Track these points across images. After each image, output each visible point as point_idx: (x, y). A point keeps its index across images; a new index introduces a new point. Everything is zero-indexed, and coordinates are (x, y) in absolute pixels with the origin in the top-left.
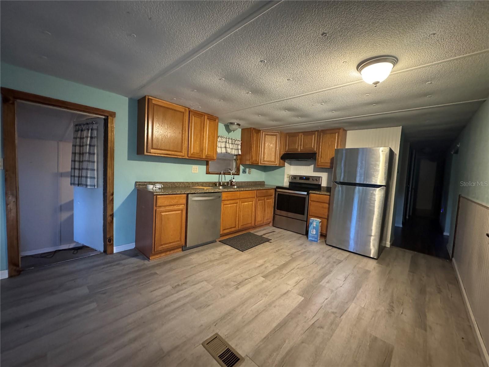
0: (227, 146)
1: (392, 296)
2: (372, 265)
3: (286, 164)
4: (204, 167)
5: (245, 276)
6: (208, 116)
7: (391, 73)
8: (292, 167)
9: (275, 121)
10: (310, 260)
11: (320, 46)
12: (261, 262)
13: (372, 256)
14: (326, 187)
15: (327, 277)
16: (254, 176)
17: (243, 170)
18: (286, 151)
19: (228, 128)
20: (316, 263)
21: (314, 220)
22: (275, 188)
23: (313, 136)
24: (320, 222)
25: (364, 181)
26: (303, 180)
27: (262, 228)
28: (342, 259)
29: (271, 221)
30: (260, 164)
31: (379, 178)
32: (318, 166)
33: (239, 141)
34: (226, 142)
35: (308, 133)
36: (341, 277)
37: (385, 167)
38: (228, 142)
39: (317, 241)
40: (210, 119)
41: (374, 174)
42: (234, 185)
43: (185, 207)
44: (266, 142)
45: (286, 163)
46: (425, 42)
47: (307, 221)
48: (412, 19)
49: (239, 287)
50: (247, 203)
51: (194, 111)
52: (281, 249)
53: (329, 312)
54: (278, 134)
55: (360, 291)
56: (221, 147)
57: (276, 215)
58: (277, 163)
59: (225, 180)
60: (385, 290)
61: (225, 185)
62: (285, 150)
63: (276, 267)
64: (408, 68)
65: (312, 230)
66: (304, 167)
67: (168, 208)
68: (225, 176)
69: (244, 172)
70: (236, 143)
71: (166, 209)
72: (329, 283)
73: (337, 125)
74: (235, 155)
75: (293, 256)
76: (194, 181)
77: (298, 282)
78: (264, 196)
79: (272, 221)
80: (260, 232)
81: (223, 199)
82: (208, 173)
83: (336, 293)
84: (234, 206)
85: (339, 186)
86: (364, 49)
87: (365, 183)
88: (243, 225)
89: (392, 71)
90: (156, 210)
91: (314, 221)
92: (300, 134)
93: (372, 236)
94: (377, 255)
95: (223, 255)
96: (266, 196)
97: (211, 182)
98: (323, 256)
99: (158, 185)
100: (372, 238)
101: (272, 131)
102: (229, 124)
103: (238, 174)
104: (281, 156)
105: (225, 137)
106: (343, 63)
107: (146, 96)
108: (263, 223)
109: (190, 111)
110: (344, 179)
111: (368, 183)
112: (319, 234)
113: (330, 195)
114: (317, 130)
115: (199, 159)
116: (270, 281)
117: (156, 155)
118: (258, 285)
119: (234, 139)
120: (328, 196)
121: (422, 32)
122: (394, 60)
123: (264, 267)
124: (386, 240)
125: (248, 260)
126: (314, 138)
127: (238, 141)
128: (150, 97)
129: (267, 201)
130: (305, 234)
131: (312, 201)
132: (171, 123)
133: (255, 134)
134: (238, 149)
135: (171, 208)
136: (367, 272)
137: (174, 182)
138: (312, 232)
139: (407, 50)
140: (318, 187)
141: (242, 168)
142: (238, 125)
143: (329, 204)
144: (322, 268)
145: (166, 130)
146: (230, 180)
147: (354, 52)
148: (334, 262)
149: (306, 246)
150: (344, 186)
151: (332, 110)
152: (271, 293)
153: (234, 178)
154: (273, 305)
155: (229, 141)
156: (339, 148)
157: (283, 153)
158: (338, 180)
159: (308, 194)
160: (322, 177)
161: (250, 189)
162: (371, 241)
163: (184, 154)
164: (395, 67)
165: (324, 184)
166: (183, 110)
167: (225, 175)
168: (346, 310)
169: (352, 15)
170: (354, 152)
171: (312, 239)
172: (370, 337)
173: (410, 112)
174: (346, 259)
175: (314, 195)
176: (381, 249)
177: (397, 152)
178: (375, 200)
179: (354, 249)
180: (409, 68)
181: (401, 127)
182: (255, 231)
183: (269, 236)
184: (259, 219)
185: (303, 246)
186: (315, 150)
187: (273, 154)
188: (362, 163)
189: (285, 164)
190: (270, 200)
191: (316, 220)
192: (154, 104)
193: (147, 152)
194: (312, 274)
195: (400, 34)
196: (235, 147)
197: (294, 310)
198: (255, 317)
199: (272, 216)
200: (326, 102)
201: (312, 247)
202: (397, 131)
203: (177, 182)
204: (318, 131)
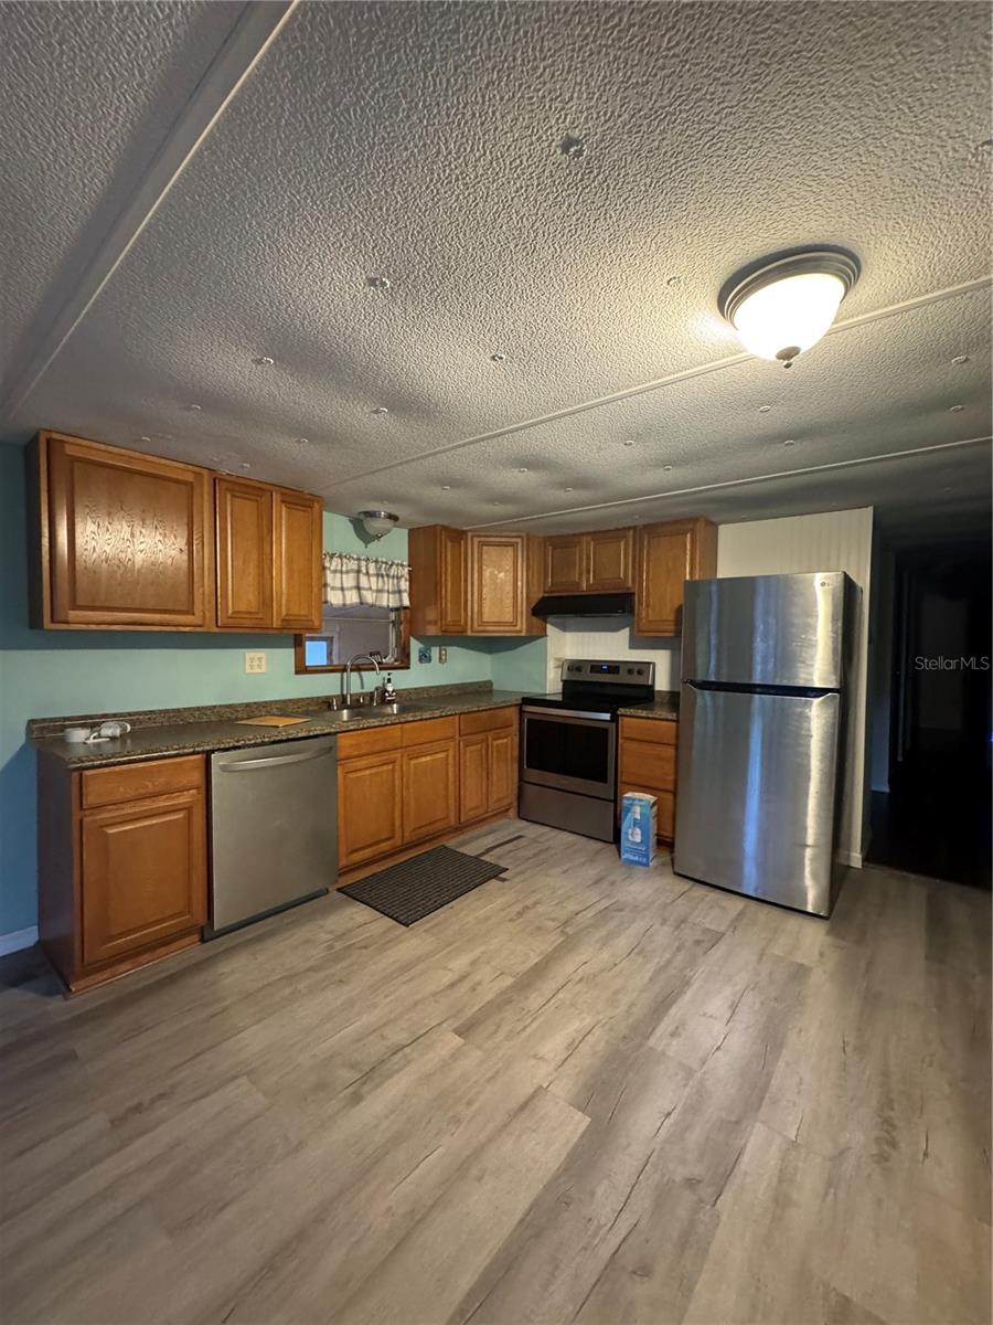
0: (361, 585)
1: (885, 1074)
2: (812, 939)
3: (550, 629)
4: (288, 654)
5: (397, 1035)
6: (282, 494)
7: (835, 322)
8: (570, 637)
9: (501, 502)
10: (622, 943)
11: (570, 205)
12: (460, 963)
13: (810, 909)
14: (670, 692)
15: (674, 1010)
16: (458, 667)
17: (420, 652)
18: (547, 589)
19: (362, 526)
20: (638, 954)
21: (634, 800)
22: (520, 702)
23: (622, 543)
24: (654, 804)
25: (775, 677)
26: (599, 675)
27: (486, 828)
28: (722, 929)
29: (510, 805)
30: (469, 633)
31: (818, 668)
32: (639, 631)
33: (402, 565)
34: (359, 571)
35: (606, 535)
36: (718, 1005)
37: (835, 632)
38: (364, 570)
39: (647, 865)
40: (290, 503)
41: (803, 654)
42: (391, 703)
43: (202, 797)
44: (484, 567)
45: (548, 626)
46: (957, 184)
47: (615, 801)
48: (913, 54)
49: (365, 1089)
50: (428, 758)
51: (228, 478)
52: (535, 904)
53: (674, 1181)
54: (519, 540)
55: (781, 1063)
56: (342, 589)
57: (526, 785)
58: (522, 627)
59: (362, 688)
60: (862, 1049)
61: (362, 706)
62: (544, 586)
63: (509, 981)
64: (893, 303)
65: (630, 831)
66: (603, 634)
67: (129, 810)
68: (361, 676)
69: (425, 658)
70: (392, 574)
71: (123, 812)
72: (680, 1035)
73: (685, 510)
74: (392, 610)
75: (568, 930)
76: (251, 701)
77: (577, 1042)
78: (485, 731)
79: (515, 804)
80: (472, 846)
81: (342, 754)
82: (302, 669)
83: (702, 1081)
84: (383, 772)
85: (703, 695)
86: (737, 219)
87: (777, 683)
88: (420, 828)
89: (838, 314)
90: (81, 822)
91: (636, 802)
92: (585, 539)
93: (807, 846)
94: (827, 904)
95: (338, 946)
96: (490, 730)
97: (313, 698)
98: (664, 922)
99: (110, 727)
100: (808, 853)
101: (496, 534)
102: (362, 516)
103: (404, 664)
104: (533, 605)
105: (355, 557)
106: (668, 282)
107: (41, 432)
108: (487, 812)
109: (215, 480)
110: (718, 673)
111: (785, 683)
112: (653, 840)
113: (677, 721)
114: (632, 525)
115: (257, 631)
116: (479, 1047)
117: (93, 627)
118: (434, 1073)
119: (384, 560)
120: (674, 724)
121: (949, 131)
122: (847, 265)
123: (466, 985)
124: (849, 849)
125: (419, 960)
126: (623, 550)
127: (397, 565)
128: (55, 436)
129: (495, 743)
130: (612, 840)
131: (626, 738)
132: (143, 521)
133: (449, 544)
134: (400, 592)
135: (148, 805)
136: (800, 973)
137: (178, 710)
138: (630, 838)
139: (891, 223)
140: (644, 695)
141: (415, 646)
142: (392, 517)
143: (677, 749)
144: (661, 969)
145: (128, 544)
146: (377, 689)
147: (699, 235)
148: (698, 942)
149: (613, 884)
150: (721, 695)
151: (665, 463)
152: (475, 1107)
153: (389, 680)
154: (474, 1172)
155: (367, 569)
156: (697, 578)
157: (538, 595)
158: (700, 677)
159: (615, 719)
160: (654, 664)
161: (437, 714)
162: (807, 862)
163: (200, 616)
164: (851, 293)
165: (662, 683)
166: (190, 478)
167: (363, 673)
168: (737, 1159)
169: (667, 31)
170: (743, 589)
171: (632, 858)
172: (826, 1297)
173: (899, 461)
174: (735, 924)
175: (633, 721)
176: (838, 876)
177: (864, 581)
178: (811, 736)
179: (756, 890)
180: (898, 302)
181: (871, 509)
182: (461, 838)
183: (499, 858)
184: (472, 800)
185: (605, 885)
186: (630, 584)
187: (509, 602)
188: (766, 623)
189: (545, 629)
190: (505, 740)
191: (640, 800)
192: (74, 460)
193: (53, 621)
194: (624, 1001)
195: (869, 141)
196: (390, 584)
197: (547, 1188)
198: (396, 1248)
199: (516, 786)
200: (639, 437)
201: (632, 888)
202: (860, 523)
203: (189, 709)
204: (635, 528)
